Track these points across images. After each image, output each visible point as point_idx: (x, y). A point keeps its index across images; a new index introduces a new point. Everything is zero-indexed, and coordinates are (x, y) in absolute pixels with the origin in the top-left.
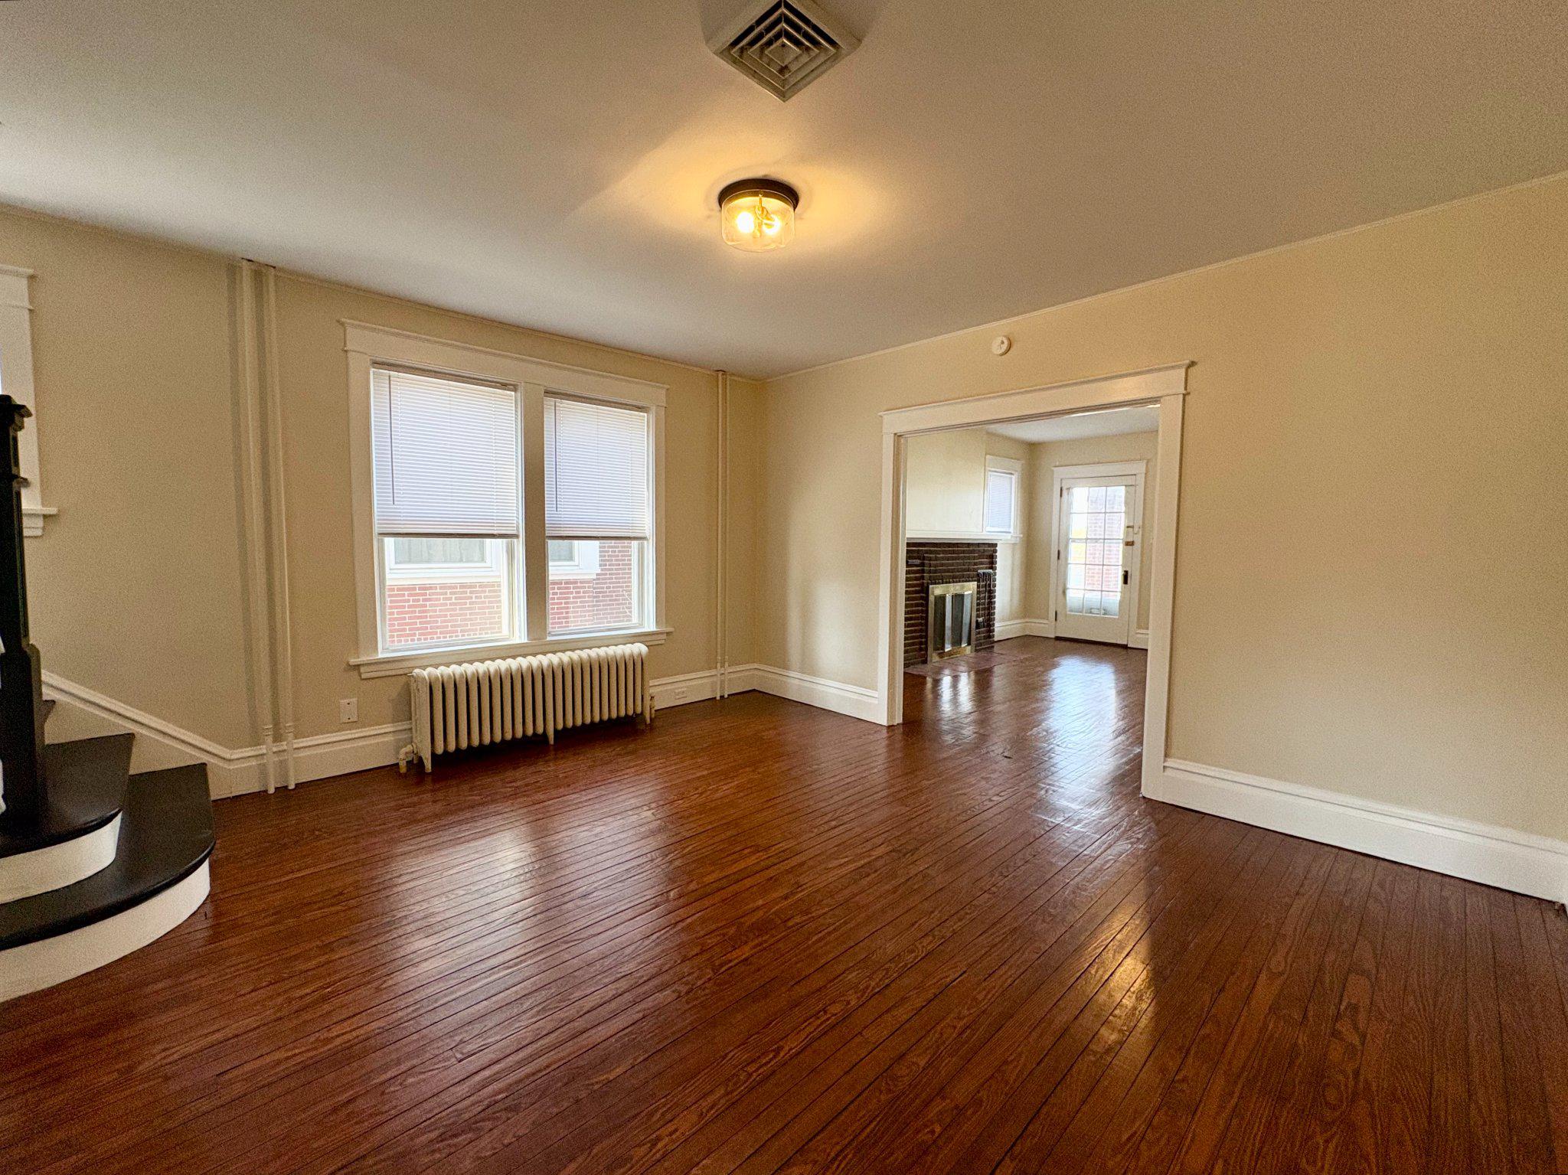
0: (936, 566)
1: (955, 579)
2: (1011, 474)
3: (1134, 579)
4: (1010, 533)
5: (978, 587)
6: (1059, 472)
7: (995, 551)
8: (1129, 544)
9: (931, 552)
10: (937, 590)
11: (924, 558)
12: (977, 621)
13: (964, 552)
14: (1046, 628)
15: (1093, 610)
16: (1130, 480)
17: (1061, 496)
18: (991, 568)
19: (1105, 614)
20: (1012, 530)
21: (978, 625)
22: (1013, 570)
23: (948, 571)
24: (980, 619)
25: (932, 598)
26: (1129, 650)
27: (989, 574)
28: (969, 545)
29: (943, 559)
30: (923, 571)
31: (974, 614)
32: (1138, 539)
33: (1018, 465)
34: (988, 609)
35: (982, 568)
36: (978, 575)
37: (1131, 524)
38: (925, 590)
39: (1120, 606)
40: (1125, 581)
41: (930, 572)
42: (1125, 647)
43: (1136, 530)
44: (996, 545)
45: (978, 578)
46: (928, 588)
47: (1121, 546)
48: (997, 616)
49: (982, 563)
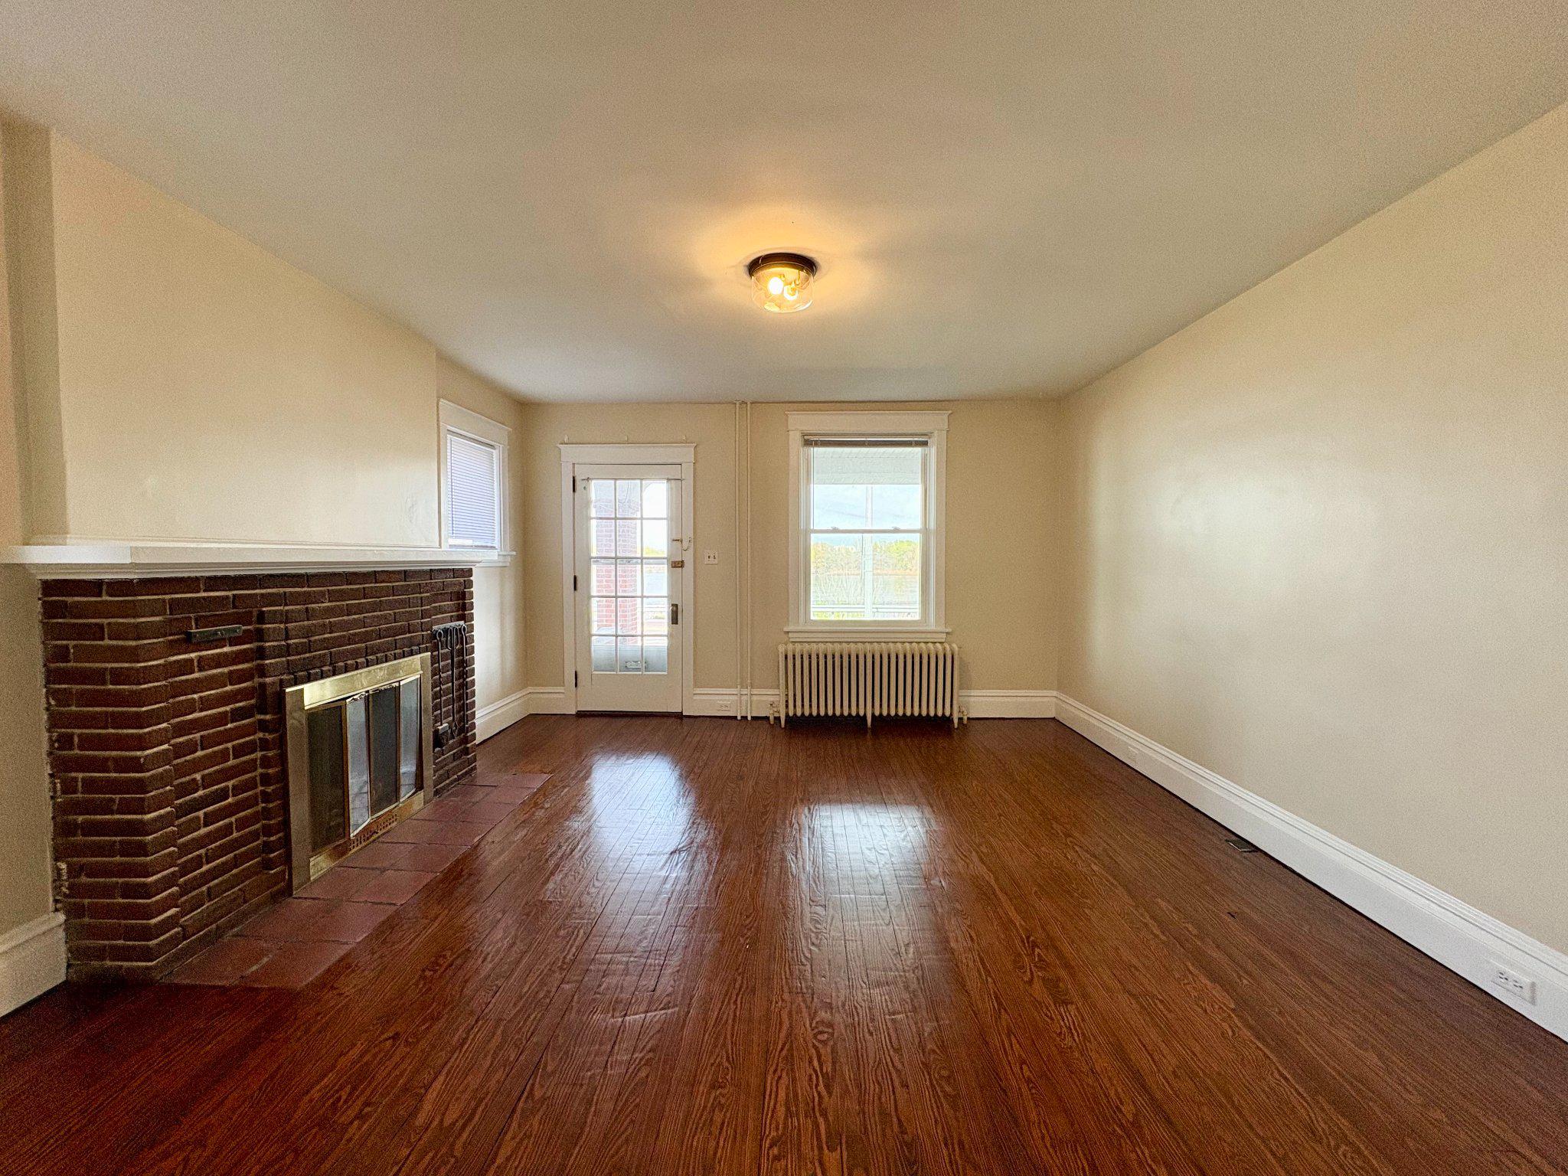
0: (308, 633)
1: (371, 656)
2: (492, 446)
3: (686, 617)
4: (493, 548)
5: (434, 660)
6: (570, 454)
7: (470, 584)
8: (677, 565)
9: (284, 599)
10: (316, 694)
11: (261, 618)
12: (436, 732)
13: (394, 591)
14: (562, 701)
15: (628, 665)
16: (675, 471)
17: (574, 490)
18: (462, 617)
19: (647, 669)
20: (496, 544)
21: (438, 740)
22: (502, 613)
23: (350, 640)
24: (443, 726)
25: (294, 721)
26: (685, 720)
27: (459, 631)
28: (406, 575)
29: (330, 612)
30: (261, 653)
31: (428, 720)
32: (688, 558)
33: (502, 433)
34: (460, 698)
35: (443, 620)
36: (433, 636)
37: (679, 537)
38: (275, 703)
39: (668, 654)
40: (674, 620)
41: (287, 651)
42: (679, 716)
43: (685, 544)
44: (470, 572)
45: (434, 642)
46: (281, 696)
47: (664, 570)
48: (478, 699)
49: (440, 610)
